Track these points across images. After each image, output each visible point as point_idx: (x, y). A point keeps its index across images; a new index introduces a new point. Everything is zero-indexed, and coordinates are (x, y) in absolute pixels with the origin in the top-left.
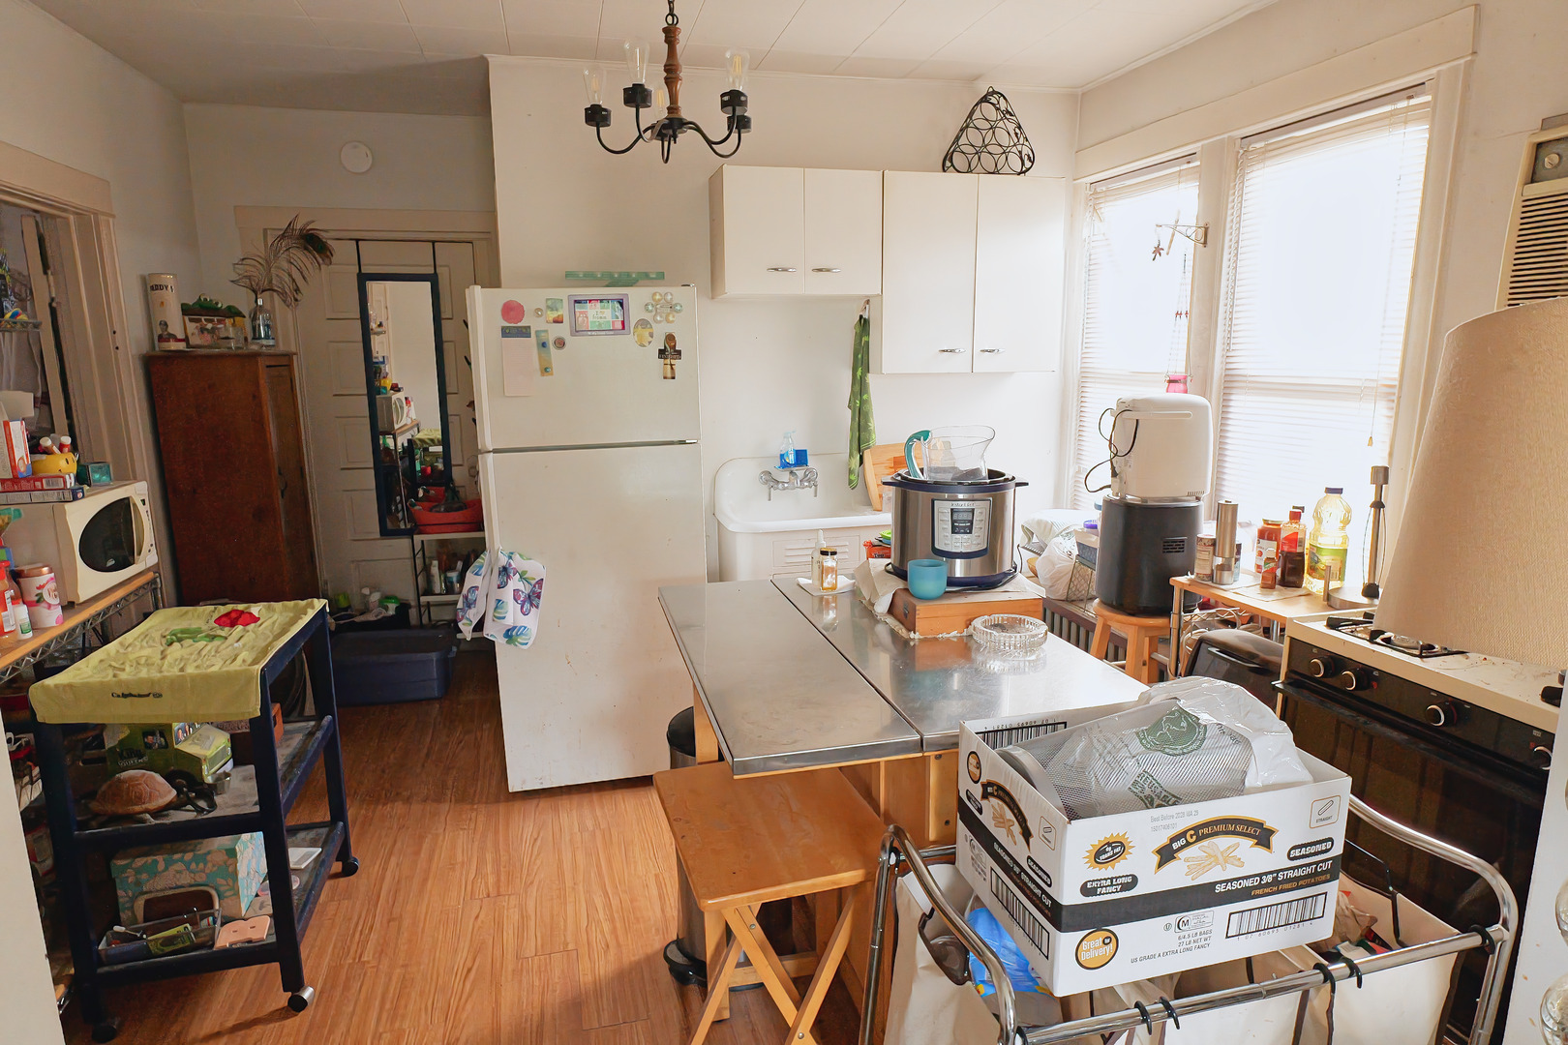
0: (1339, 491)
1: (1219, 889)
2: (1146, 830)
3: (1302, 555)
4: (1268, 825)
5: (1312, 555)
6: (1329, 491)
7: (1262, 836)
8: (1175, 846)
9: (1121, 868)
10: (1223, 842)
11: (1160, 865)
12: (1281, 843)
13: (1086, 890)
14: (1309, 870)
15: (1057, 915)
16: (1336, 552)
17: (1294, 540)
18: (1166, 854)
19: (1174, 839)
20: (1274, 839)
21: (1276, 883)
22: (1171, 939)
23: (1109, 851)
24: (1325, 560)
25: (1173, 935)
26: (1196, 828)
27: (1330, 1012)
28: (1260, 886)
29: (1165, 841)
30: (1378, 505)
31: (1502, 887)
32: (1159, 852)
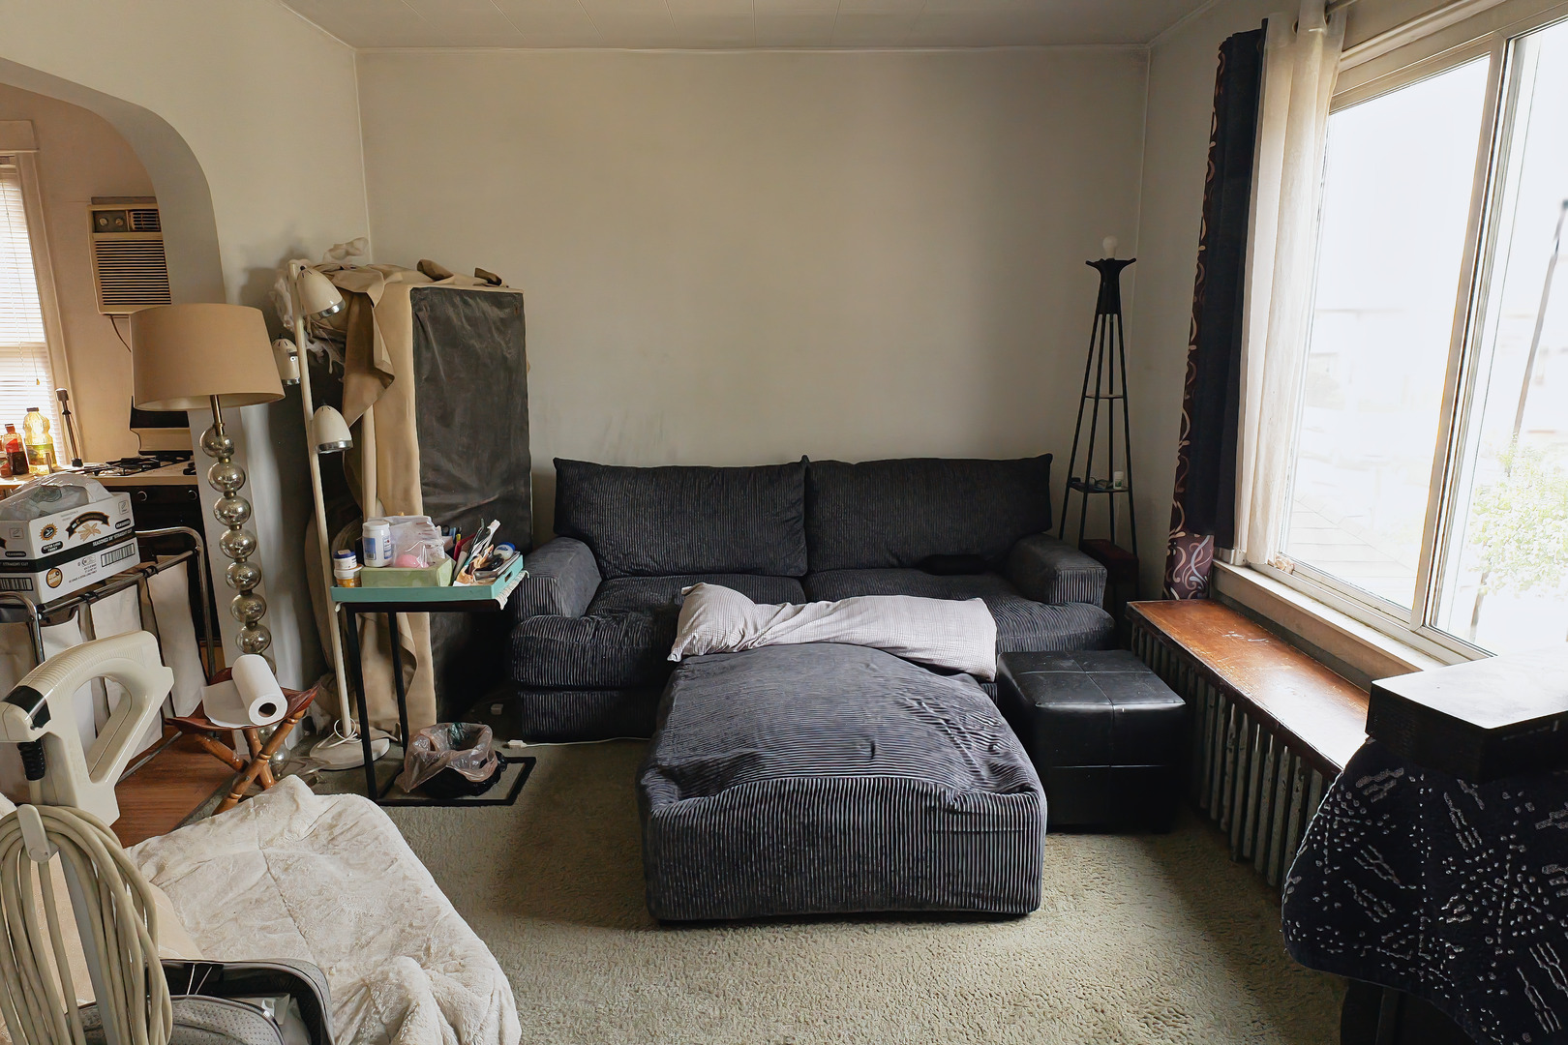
0: (36, 410)
1: (95, 544)
2: (61, 521)
3: (23, 453)
4: (105, 514)
5: (31, 452)
6: (29, 410)
7: (104, 519)
8: (73, 527)
9: (55, 539)
10: (91, 523)
11: (70, 536)
12: (112, 521)
13: (44, 551)
14: (125, 533)
15: (35, 566)
16: (46, 446)
17: (15, 444)
18: (71, 531)
19: (72, 524)
20: (109, 520)
21: (114, 540)
22: (81, 570)
23: (47, 533)
24: (42, 454)
25: (82, 567)
26: (79, 518)
27: (149, 596)
28: (109, 542)
29: (69, 525)
30: (67, 413)
31: (195, 534)
32: (67, 530)
